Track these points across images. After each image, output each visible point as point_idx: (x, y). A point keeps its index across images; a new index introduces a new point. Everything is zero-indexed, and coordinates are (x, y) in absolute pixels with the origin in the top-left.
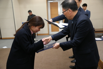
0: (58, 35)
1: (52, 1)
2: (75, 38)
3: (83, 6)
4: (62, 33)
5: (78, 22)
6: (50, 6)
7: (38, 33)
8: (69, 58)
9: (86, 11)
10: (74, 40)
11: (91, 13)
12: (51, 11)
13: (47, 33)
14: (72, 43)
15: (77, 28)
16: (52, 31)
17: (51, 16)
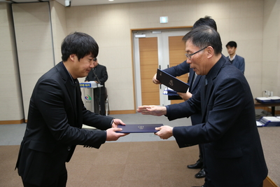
1: (144, 36)
3: (227, 46)
6: (140, 46)
7: (110, 110)
8: (188, 167)
9: (234, 57)
11: (245, 61)
13: (133, 109)
16: (144, 104)
17: (141, 69)
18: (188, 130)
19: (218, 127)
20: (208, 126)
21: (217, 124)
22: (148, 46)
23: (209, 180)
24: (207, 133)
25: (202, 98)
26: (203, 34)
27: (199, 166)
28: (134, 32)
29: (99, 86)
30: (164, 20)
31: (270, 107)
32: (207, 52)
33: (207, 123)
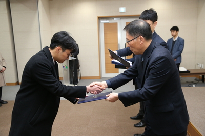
0: (118, 78)
1: (107, 22)
2: (146, 86)
4: (125, 76)
6: (104, 29)
7: (82, 76)
9: (176, 38)
10: (143, 90)
12: (105, 38)
13: (99, 75)
14: (141, 93)
15: (149, 70)
16: (107, 72)
17: (105, 46)
22: (111, 29)
23: (148, 129)
24: (143, 95)
27: (139, 117)
28: (100, 18)
29: (74, 58)
30: (122, 10)
31: (201, 76)
33: (143, 88)
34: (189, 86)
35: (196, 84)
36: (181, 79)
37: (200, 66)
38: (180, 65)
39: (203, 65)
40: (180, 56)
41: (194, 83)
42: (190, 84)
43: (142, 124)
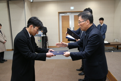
1: (64, 15)
5: (90, 36)
6: (62, 19)
7: (49, 46)
8: (77, 70)
12: (62, 24)
15: (88, 41)
17: (62, 29)
18: (76, 54)
19: (88, 53)
20: (84, 52)
21: (88, 52)
22: (65, 19)
24: (83, 55)
25: (84, 41)
26: (86, 14)
27: (81, 69)
28: (59, 13)
30: (72, 8)
32: (87, 22)
33: (84, 51)
34: (109, 52)
35: (113, 51)
36: (105, 48)
37: (116, 40)
38: (105, 40)
39: (117, 40)
40: (104, 34)
41: (112, 50)
42: (110, 51)
43: (83, 73)
